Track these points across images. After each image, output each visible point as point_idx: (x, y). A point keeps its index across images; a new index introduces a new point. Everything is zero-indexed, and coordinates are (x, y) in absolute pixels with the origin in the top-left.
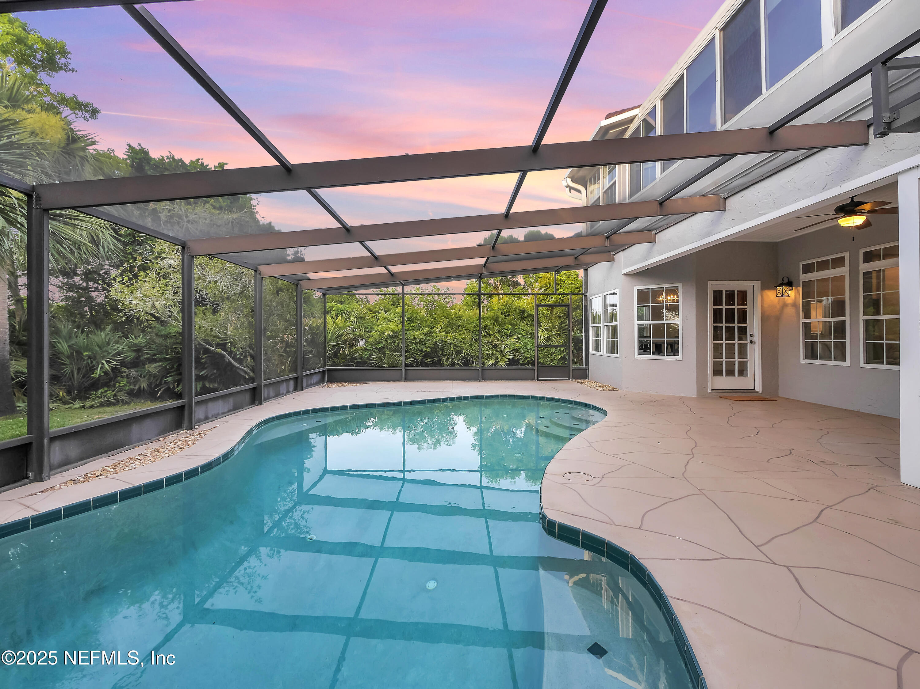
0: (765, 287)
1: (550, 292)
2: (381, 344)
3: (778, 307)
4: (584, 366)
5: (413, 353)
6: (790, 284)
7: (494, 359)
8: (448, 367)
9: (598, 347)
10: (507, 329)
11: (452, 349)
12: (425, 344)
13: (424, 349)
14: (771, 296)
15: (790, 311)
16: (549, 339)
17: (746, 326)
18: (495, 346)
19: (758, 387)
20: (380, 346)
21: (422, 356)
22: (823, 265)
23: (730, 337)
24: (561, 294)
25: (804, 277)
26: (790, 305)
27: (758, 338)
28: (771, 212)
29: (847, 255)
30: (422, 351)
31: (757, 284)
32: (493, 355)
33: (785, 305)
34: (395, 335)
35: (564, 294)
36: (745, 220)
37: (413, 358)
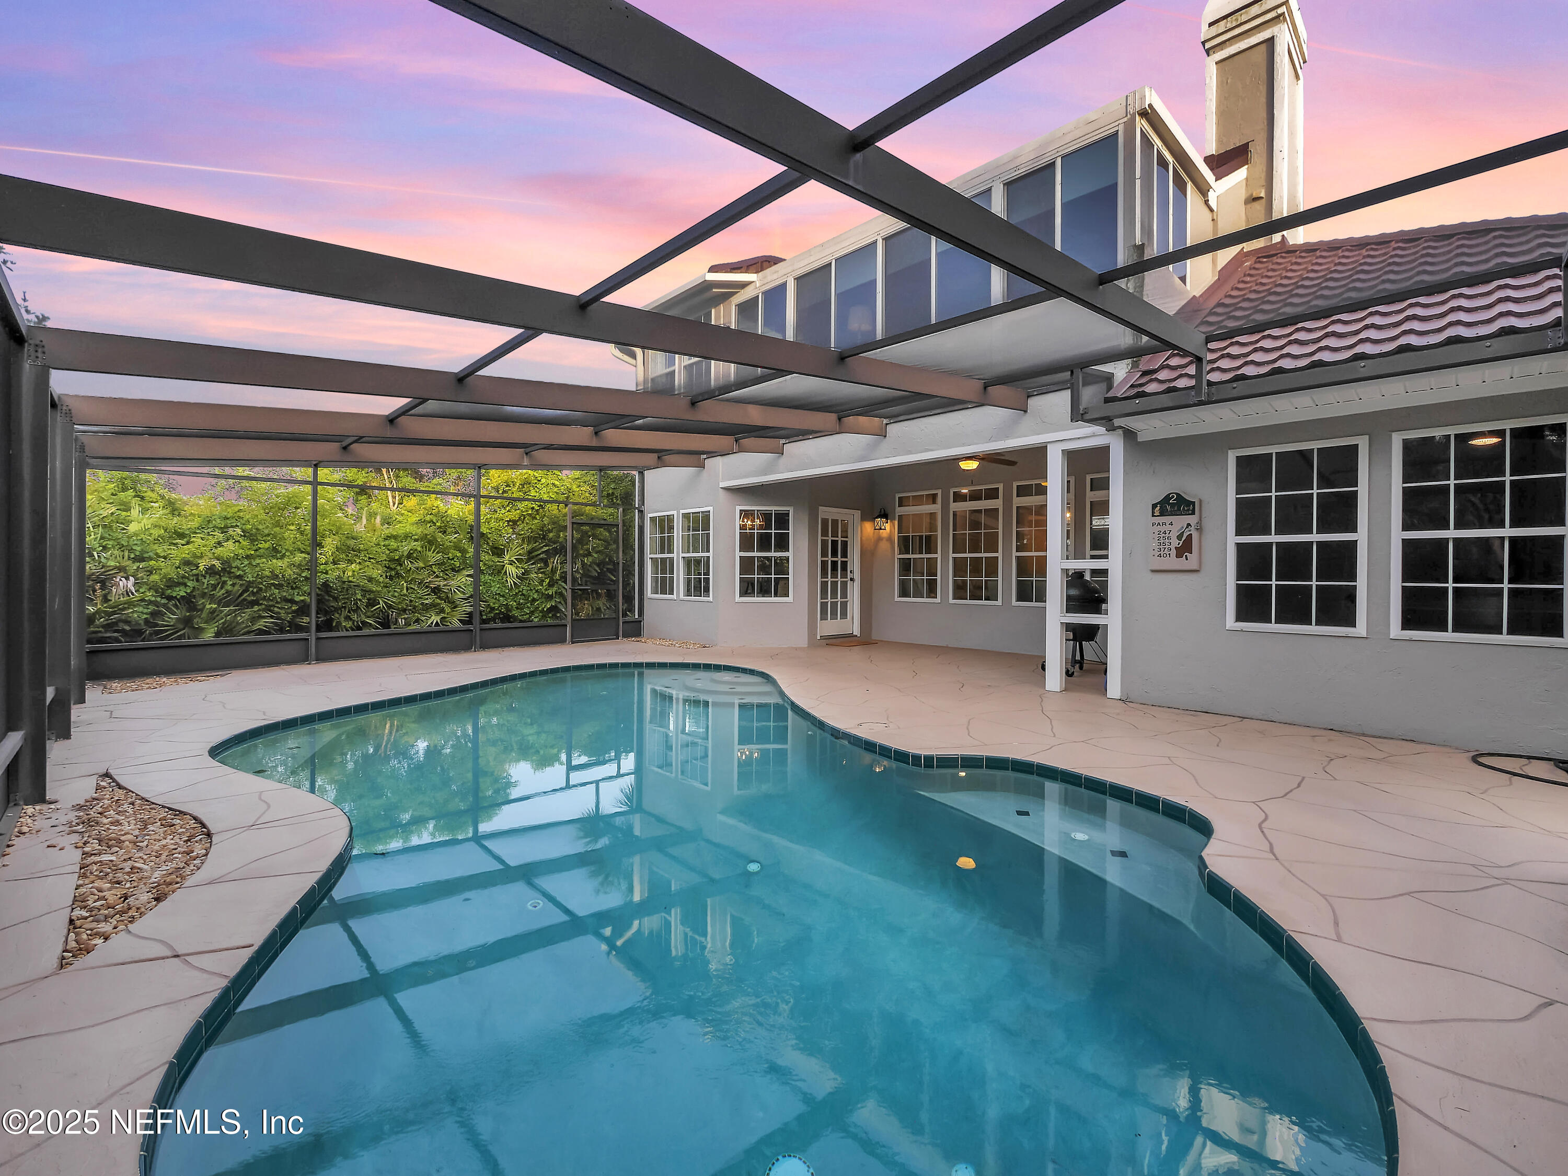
0: (864, 518)
1: (514, 496)
2: (182, 588)
3: (873, 541)
4: (636, 617)
5: (271, 606)
6: (885, 515)
7: (437, 614)
8: (351, 633)
9: (665, 586)
10: (453, 559)
11: (359, 597)
12: (297, 587)
13: (298, 598)
14: (868, 527)
15: (884, 545)
16: (523, 577)
17: (847, 561)
18: (436, 590)
19: (857, 632)
20: (181, 592)
21: (294, 612)
22: (918, 500)
23: (834, 575)
24: (535, 501)
25: (900, 511)
26: (884, 540)
27: (857, 576)
28: (938, 450)
29: (939, 492)
30: (292, 601)
31: (858, 514)
32: (433, 605)
33: (880, 539)
34: (226, 569)
35: (540, 500)
36: (910, 453)
37: (272, 617)
